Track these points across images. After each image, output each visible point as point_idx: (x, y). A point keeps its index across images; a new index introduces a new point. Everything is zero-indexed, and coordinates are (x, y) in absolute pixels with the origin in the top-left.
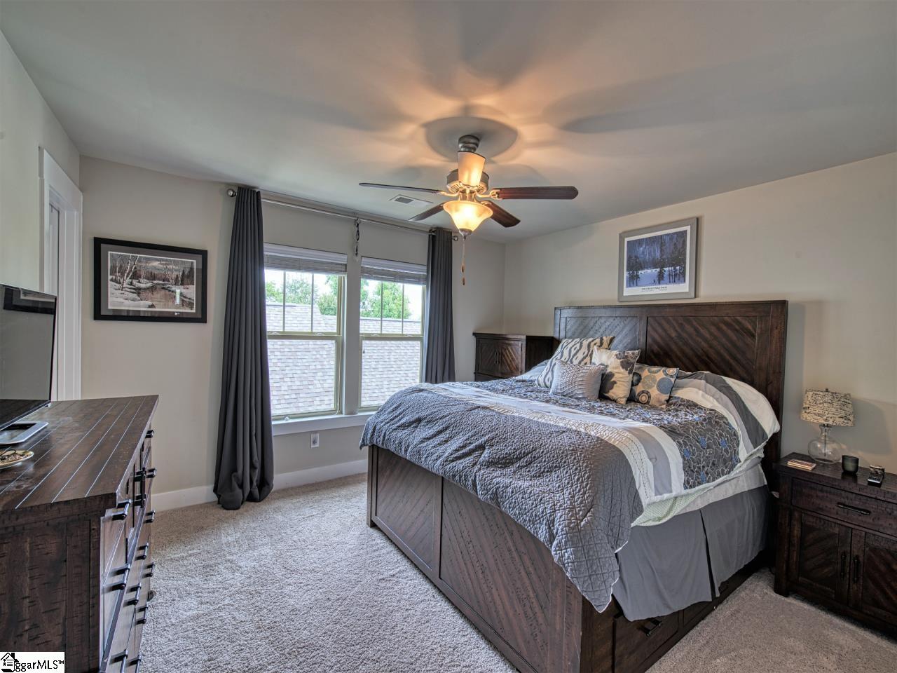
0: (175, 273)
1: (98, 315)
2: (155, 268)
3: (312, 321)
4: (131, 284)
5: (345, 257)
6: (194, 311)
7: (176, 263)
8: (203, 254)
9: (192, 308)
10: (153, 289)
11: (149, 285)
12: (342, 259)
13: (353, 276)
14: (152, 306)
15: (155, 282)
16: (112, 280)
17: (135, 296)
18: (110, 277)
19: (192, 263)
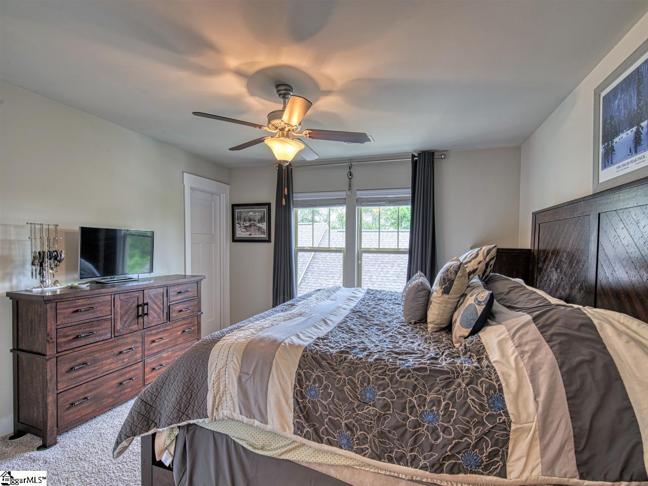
0: (258, 217)
1: (235, 240)
2: (251, 215)
3: (329, 239)
4: (243, 224)
5: (345, 193)
6: (265, 236)
7: (258, 212)
8: (269, 205)
9: (265, 235)
10: (250, 226)
11: (249, 224)
12: (343, 195)
13: (353, 205)
14: (250, 235)
15: (251, 222)
16: (238, 223)
17: (244, 230)
18: (237, 222)
19: (264, 211)
